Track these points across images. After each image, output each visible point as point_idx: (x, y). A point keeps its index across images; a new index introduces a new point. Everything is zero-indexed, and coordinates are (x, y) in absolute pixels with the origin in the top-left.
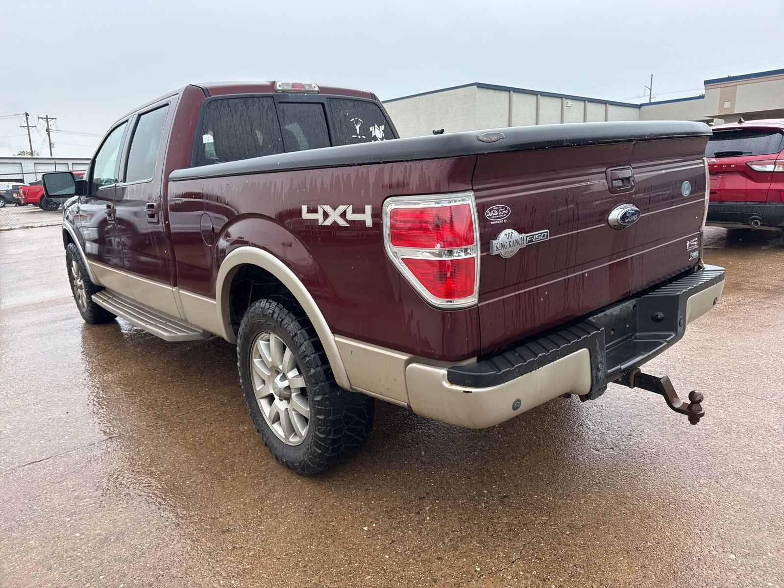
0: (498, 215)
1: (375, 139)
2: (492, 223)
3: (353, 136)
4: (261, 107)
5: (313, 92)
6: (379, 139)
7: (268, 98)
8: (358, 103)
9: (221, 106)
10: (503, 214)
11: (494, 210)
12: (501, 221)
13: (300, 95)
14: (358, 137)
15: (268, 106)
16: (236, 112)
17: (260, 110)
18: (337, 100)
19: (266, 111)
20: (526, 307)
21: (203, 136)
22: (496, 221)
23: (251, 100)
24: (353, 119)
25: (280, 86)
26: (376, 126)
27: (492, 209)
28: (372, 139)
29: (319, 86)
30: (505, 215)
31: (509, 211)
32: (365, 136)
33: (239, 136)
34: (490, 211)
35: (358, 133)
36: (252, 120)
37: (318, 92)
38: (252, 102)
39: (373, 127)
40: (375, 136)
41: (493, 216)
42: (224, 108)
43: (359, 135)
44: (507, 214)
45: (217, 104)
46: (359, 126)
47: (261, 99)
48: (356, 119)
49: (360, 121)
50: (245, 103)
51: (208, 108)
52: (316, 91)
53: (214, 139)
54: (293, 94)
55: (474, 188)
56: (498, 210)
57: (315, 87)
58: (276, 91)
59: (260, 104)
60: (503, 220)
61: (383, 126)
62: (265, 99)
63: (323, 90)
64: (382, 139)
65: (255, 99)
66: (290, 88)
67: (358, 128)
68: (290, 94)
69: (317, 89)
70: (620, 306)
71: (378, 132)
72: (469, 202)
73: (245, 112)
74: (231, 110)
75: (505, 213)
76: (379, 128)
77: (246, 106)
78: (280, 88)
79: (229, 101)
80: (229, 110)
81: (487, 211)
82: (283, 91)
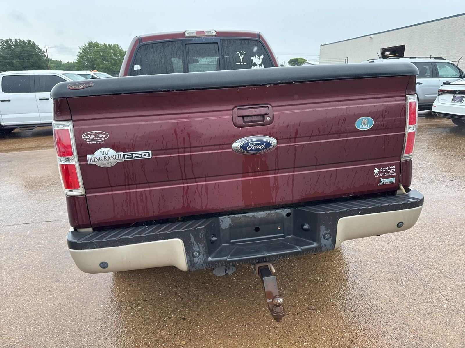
0: (95, 138)
1: (255, 65)
2: (88, 143)
3: (237, 63)
4: (173, 47)
5: (212, 36)
6: (257, 64)
7: (178, 42)
8: (244, 41)
9: (147, 48)
10: (101, 137)
11: (91, 134)
12: (98, 142)
13: (201, 39)
14: (241, 64)
15: (178, 46)
16: (156, 51)
17: (172, 49)
18: (229, 40)
19: (176, 50)
20: (137, 201)
21: (135, 66)
22: (92, 142)
23: (167, 43)
24: (239, 52)
25: (188, 34)
26: (257, 56)
27: (89, 134)
28: (252, 65)
29: (217, 31)
30: (102, 138)
31: (107, 136)
32: (247, 63)
33: (156, 65)
34: (87, 135)
35: (241, 61)
36: (166, 55)
37: (215, 36)
38: (168, 45)
39: (254, 57)
40: (255, 63)
41: (89, 138)
42: (149, 49)
43: (242, 62)
44: (105, 138)
45: (145, 47)
46: (242, 56)
47: (174, 43)
48: (242, 52)
49: (244, 53)
50: (163, 46)
51: (139, 49)
52: (214, 35)
53: (141, 67)
54: (196, 38)
55: (73, 119)
56: (95, 135)
57: (213, 33)
58: (185, 37)
59: (173, 45)
60: (101, 141)
61: (263, 56)
62: (176, 43)
63: (219, 34)
64: (260, 65)
65: (170, 43)
66: (194, 34)
67: (241, 58)
68: (194, 39)
69: (214, 34)
70: (268, 212)
71: (258, 60)
72: (69, 128)
73: (162, 51)
74: (153, 50)
75: (103, 137)
76: (259, 57)
77: (163, 47)
78: (188, 35)
79: (154, 45)
80: (152, 50)
81: (84, 135)
82: (190, 37)
